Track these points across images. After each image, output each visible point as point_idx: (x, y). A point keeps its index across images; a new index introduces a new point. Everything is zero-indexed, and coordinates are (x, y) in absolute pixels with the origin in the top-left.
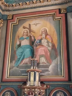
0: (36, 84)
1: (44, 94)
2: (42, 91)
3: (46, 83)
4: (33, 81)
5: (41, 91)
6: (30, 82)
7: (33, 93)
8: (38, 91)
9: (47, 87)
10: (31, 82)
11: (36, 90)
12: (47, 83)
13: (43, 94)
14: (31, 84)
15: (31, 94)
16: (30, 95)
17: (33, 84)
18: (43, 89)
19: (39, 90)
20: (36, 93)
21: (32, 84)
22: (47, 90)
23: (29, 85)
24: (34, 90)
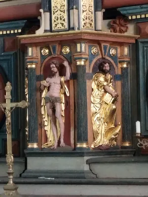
0: (82, 23)
1: (125, 66)
2: (112, 52)
3: (132, 14)
4: (66, 8)
5: (110, 56)
6: (48, 14)
7: (66, 64)
8: (93, 56)
9: (138, 31)
10: (53, 17)
11: (79, 50)
12: (136, 14)
13: (122, 68)
14: (53, 25)
15: (55, 70)
16: (52, 75)
17: (66, 24)
18: (121, 44)
19: (94, 50)
20: (78, 63)
21: (60, 25)
22: (140, 45)
23: (48, 28)
24: (68, 50)
